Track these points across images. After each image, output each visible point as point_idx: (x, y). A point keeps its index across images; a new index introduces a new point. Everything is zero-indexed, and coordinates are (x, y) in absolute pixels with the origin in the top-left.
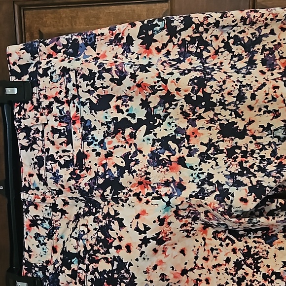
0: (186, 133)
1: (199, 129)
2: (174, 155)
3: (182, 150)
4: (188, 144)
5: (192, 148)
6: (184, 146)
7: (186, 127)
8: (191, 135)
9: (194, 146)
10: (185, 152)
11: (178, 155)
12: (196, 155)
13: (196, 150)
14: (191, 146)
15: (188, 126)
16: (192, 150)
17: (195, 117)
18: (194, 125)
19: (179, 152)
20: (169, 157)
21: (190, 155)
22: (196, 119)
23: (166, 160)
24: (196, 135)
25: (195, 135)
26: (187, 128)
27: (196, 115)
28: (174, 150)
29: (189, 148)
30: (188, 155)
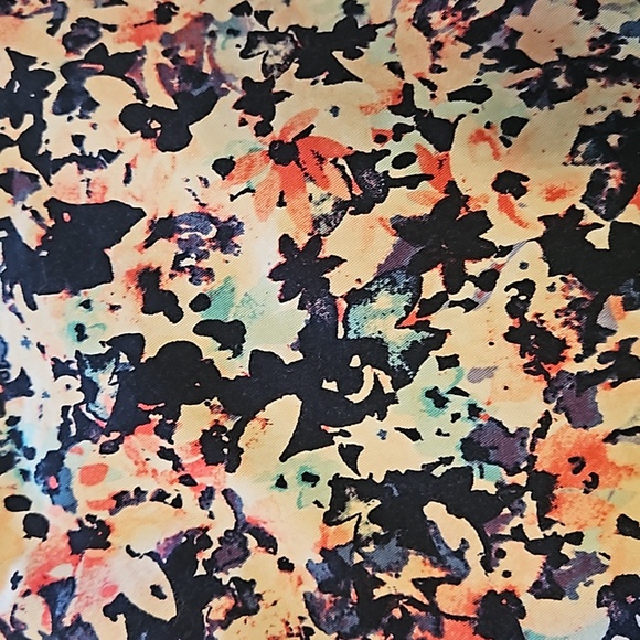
0: (532, 459)
1: (612, 438)
2: (455, 581)
3: (502, 554)
4: (545, 523)
5: (568, 549)
6: (518, 534)
7: (534, 426)
8: (565, 472)
9: (576, 538)
10: (523, 567)
11: (478, 581)
12: (588, 593)
13: (591, 564)
14: (557, 541)
15: (546, 420)
16: (565, 560)
17: (591, 364)
18: (584, 416)
19: (488, 565)
20: (428, 586)
21: (550, 588)
22: (597, 377)
23: (412, 601)
24: (595, 477)
25: (585, 474)
26: (541, 433)
27: (601, 348)
28: (459, 554)
29: (548, 548)
30: (537, 584)
